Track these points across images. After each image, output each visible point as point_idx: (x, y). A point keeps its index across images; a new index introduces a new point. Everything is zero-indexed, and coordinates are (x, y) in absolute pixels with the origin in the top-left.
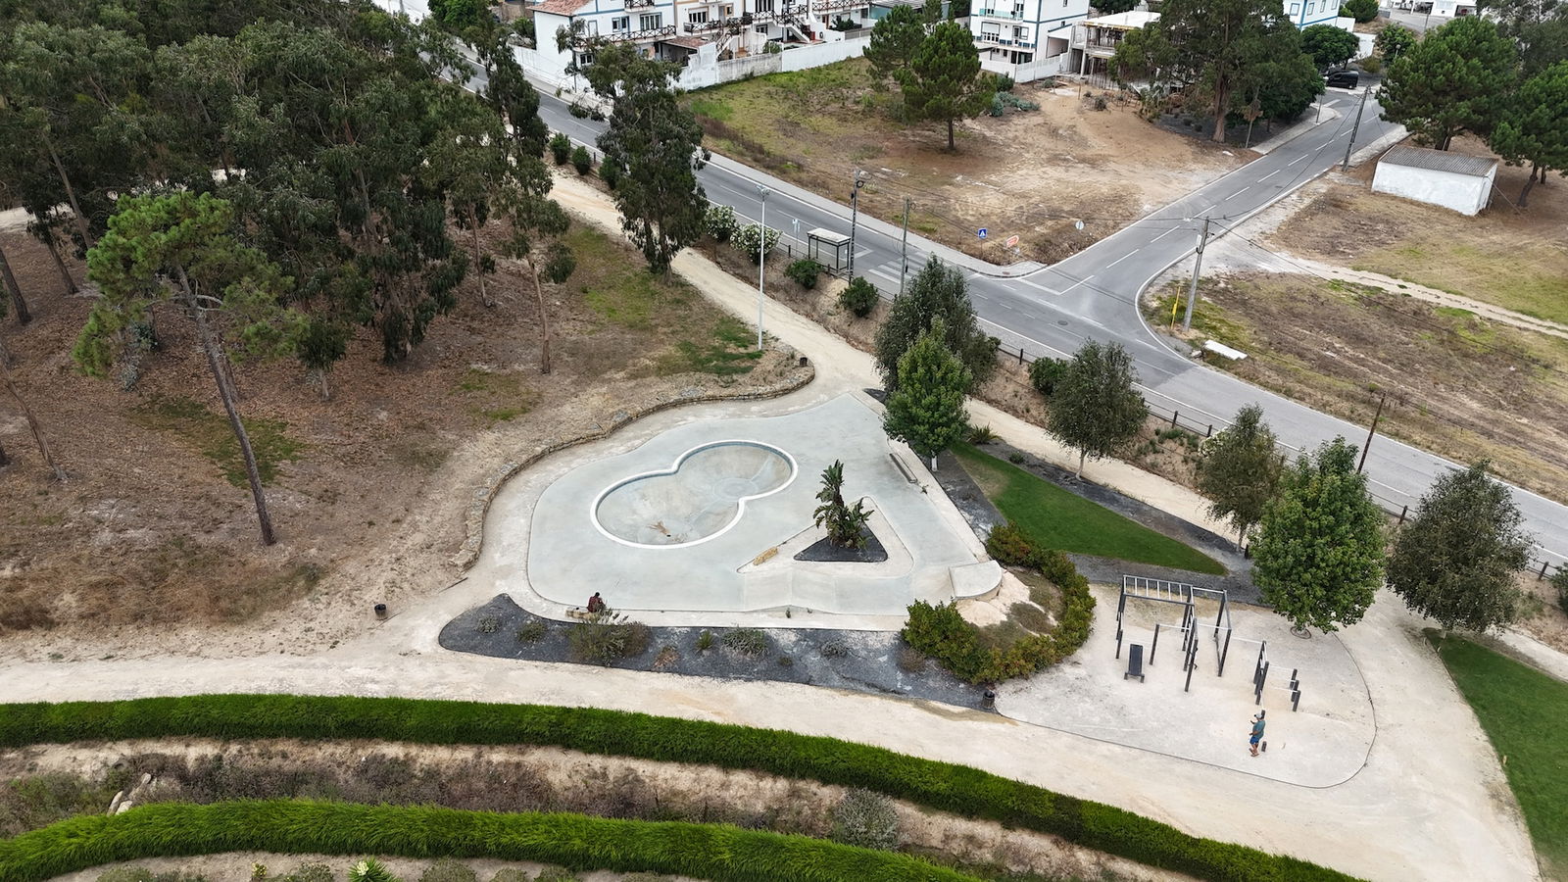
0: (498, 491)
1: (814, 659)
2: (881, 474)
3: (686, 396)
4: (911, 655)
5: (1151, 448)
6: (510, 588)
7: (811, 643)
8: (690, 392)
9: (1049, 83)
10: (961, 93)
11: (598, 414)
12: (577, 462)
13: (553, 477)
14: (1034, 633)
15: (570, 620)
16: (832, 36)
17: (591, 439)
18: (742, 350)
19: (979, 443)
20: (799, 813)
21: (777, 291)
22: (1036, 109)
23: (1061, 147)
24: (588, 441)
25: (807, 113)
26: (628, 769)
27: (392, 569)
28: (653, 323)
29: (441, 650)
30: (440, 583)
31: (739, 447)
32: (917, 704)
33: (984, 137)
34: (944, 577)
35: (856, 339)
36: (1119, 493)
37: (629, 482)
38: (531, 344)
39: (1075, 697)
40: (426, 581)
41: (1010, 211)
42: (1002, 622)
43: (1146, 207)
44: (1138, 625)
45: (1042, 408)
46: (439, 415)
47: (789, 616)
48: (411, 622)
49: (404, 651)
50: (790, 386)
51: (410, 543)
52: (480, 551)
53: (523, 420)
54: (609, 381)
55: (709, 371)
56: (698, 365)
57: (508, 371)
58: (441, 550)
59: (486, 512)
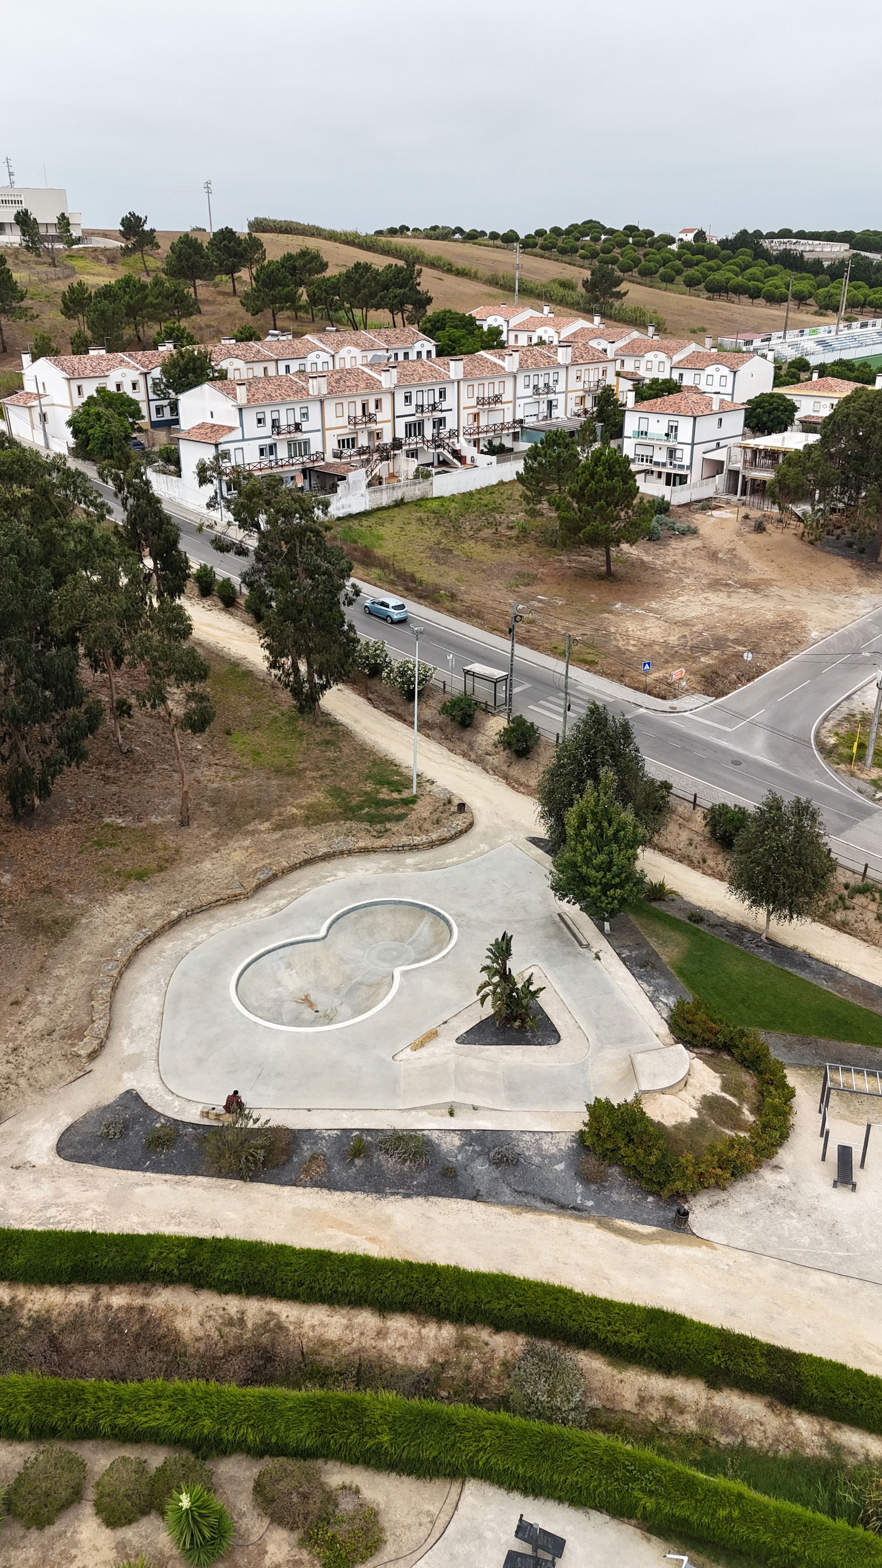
0: (128, 964)
1: (481, 1167)
2: (550, 937)
3: (336, 848)
4: (592, 1163)
5: (840, 903)
6: (138, 1082)
7: (477, 1148)
8: (340, 843)
9: (706, 505)
10: (618, 518)
11: (241, 870)
12: (216, 927)
13: (190, 946)
14: (727, 1131)
15: (206, 1122)
16: (483, 460)
17: (232, 900)
18: (395, 795)
19: (654, 900)
20: (468, 1368)
21: (432, 729)
22: (694, 532)
23: (721, 571)
24: (230, 902)
25: (460, 539)
26: (270, 1313)
27: (8, 1062)
28: (301, 766)
29: (59, 1161)
30: (61, 1077)
31: (393, 907)
32: (601, 1224)
33: (642, 562)
34: (625, 1065)
35: (517, 781)
36: (810, 957)
37: (273, 950)
38: (168, 794)
39: (779, 1211)
40: (45, 1075)
41: (673, 640)
42: (693, 1120)
43: (814, 634)
44: (843, 1118)
45: (720, 857)
46: (67, 876)
47: (451, 1114)
48: (26, 1127)
49: (16, 1162)
50: (448, 835)
51: (29, 1029)
52: (107, 1037)
53: (158, 880)
54: (253, 833)
55: (360, 819)
56: (349, 812)
57: (144, 824)
58: (62, 1038)
59: (114, 989)
